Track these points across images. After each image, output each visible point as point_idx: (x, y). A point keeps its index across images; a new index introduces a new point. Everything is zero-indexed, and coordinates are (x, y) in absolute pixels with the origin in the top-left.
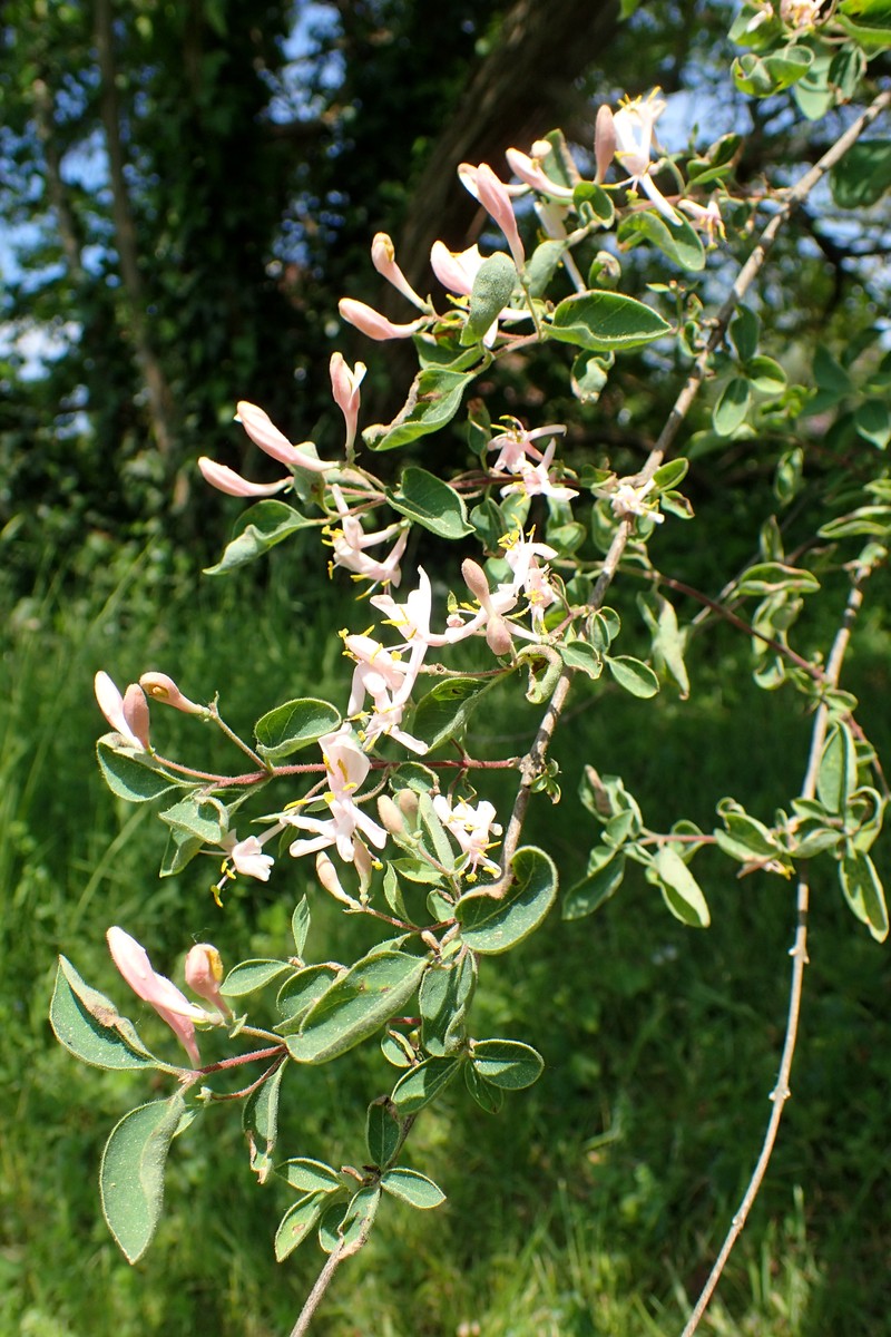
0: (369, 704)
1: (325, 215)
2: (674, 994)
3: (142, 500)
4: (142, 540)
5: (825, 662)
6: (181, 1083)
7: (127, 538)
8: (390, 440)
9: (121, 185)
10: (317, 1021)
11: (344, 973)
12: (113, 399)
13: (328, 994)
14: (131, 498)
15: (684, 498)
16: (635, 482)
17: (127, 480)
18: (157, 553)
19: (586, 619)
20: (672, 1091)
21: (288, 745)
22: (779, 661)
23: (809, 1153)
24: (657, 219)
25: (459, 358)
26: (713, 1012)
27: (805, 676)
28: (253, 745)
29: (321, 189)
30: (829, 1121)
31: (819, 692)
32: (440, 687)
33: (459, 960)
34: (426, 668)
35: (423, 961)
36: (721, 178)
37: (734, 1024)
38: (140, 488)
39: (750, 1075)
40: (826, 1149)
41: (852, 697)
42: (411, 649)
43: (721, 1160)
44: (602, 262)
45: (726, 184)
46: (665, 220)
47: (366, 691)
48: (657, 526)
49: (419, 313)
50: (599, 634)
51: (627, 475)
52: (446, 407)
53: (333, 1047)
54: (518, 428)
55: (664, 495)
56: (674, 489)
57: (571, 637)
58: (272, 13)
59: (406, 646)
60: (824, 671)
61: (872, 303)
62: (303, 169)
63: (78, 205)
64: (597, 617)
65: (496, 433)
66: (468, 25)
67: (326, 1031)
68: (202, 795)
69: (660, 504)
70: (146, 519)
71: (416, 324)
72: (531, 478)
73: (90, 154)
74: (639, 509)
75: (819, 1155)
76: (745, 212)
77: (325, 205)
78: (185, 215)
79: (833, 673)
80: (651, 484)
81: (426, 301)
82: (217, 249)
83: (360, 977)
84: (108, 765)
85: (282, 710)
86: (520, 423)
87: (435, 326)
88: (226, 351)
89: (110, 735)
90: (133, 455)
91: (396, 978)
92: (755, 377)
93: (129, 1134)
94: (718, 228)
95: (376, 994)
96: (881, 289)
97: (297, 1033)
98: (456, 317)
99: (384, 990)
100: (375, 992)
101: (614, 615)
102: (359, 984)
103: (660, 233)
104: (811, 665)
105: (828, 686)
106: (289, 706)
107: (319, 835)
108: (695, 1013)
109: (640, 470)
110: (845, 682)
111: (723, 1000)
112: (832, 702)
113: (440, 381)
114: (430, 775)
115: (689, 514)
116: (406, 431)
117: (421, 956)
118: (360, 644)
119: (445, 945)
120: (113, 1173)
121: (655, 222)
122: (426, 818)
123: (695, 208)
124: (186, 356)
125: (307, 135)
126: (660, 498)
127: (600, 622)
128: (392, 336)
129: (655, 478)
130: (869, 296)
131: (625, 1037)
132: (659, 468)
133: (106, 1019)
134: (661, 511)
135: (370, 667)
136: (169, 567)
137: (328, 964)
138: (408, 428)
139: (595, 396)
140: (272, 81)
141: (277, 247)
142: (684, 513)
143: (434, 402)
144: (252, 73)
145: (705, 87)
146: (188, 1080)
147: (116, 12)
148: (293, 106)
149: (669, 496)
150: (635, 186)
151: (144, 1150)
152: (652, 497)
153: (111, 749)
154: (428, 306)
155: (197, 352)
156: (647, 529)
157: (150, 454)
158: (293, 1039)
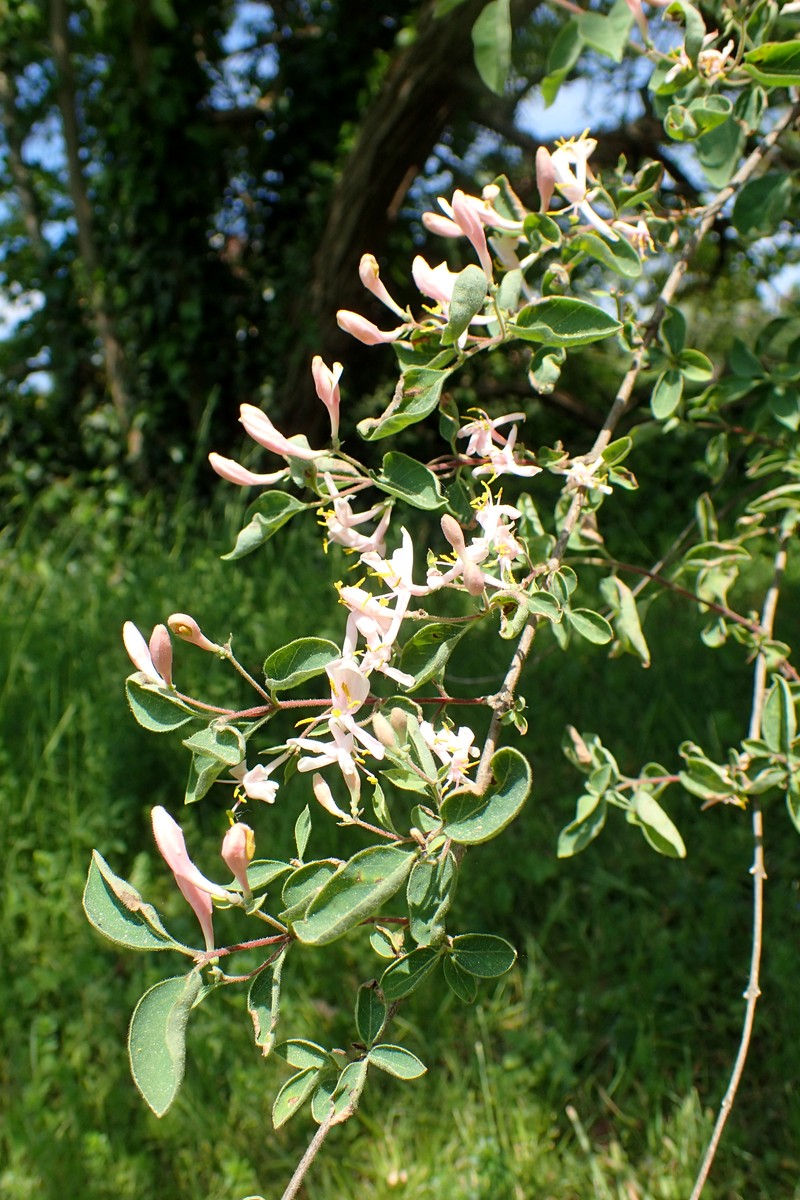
0: (361, 644)
1: (261, 191)
2: (579, 880)
3: (100, 450)
4: (102, 486)
5: (760, 618)
6: (196, 964)
7: (86, 484)
8: (381, 431)
9: (77, 165)
10: (320, 906)
11: (342, 866)
12: (72, 360)
13: (330, 884)
14: (89, 448)
15: (629, 473)
16: (586, 461)
17: (86, 432)
18: (116, 496)
19: (546, 576)
20: (577, 966)
21: (295, 677)
22: (722, 622)
23: (697, 1016)
24: (597, 238)
25: (434, 359)
26: (613, 896)
27: (744, 630)
28: (261, 681)
29: (257, 169)
30: (715, 988)
31: (757, 643)
32: (424, 632)
33: (441, 858)
34: (410, 614)
35: (413, 855)
36: (647, 201)
37: (632, 905)
38: (99, 439)
39: (645, 949)
40: (712, 1012)
41: (785, 647)
42: (396, 597)
43: (620, 1023)
44: (554, 272)
45: (652, 206)
46: (604, 238)
47: (359, 633)
48: (606, 497)
49: (399, 322)
50: (559, 589)
51: (579, 455)
52: (429, 400)
53: (335, 929)
54: (484, 418)
55: (611, 470)
56: (619, 464)
57: (534, 589)
58: (213, 10)
59: (391, 596)
60: (760, 624)
61: (753, 268)
62: (242, 151)
63: (40, 184)
64: (557, 574)
65: (464, 423)
66: (389, 21)
67: (328, 918)
68: (220, 724)
69: (608, 478)
70: (103, 467)
71: (398, 331)
72: (498, 459)
73: (49, 138)
74: (590, 483)
75: (705, 1017)
76: (669, 229)
77: (259, 182)
78: (134, 191)
79: (767, 626)
80: (600, 460)
81: (405, 311)
82: (162, 224)
83: (357, 869)
84: (137, 701)
85: (288, 649)
86: (485, 414)
87: (412, 334)
88: (174, 315)
89: (138, 673)
90: (93, 409)
91: (389, 871)
92: (685, 367)
93: (152, 1006)
94: (647, 243)
95: (371, 884)
96: (761, 254)
97: (302, 919)
98: (430, 325)
99: (377, 881)
100: (370, 883)
101: (571, 573)
102: (356, 876)
103: (600, 249)
104: (749, 622)
105: (764, 638)
106: (295, 645)
107: (322, 754)
108: (597, 897)
109: (589, 451)
110: (777, 633)
111: (621, 884)
112: (768, 651)
113: (421, 378)
114: (415, 707)
115: (634, 485)
116: (396, 422)
117: (410, 851)
118: (352, 595)
119: (430, 842)
120: (139, 1040)
121: (595, 241)
122: (412, 735)
123: (629, 229)
124: (138, 319)
125: (244, 120)
126: (608, 473)
127: (560, 579)
128: (381, 341)
129: (603, 456)
130: (750, 261)
131: (536, 920)
132: (606, 447)
133: (132, 904)
134: (610, 484)
135: (361, 613)
136: (125, 509)
137: (329, 860)
138: (397, 419)
139: (551, 387)
140: (213, 73)
141: (219, 220)
142: (629, 485)
143: (417, 397)
144: (195, 65)
145: (602, 75)
146: (201, 961)
147: (69, 10)
148: (232, 96)
149: (615, 471)
150: (575, 211)
151: (169, 1016)
152: (601, 472)
153: (138, 686)
154: (407, 315)
155: (147, 315)
156: (597, 499)
157: (107, 408)
158: (300, 924)
